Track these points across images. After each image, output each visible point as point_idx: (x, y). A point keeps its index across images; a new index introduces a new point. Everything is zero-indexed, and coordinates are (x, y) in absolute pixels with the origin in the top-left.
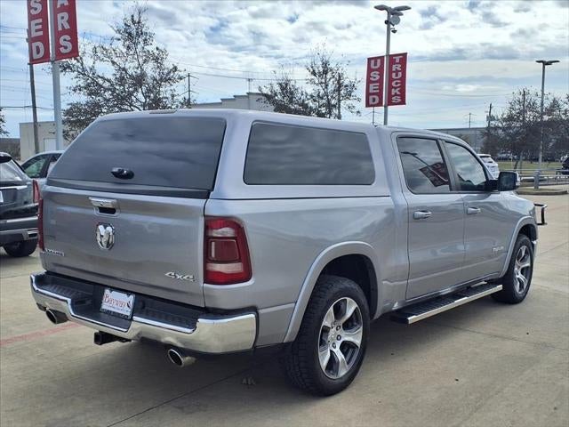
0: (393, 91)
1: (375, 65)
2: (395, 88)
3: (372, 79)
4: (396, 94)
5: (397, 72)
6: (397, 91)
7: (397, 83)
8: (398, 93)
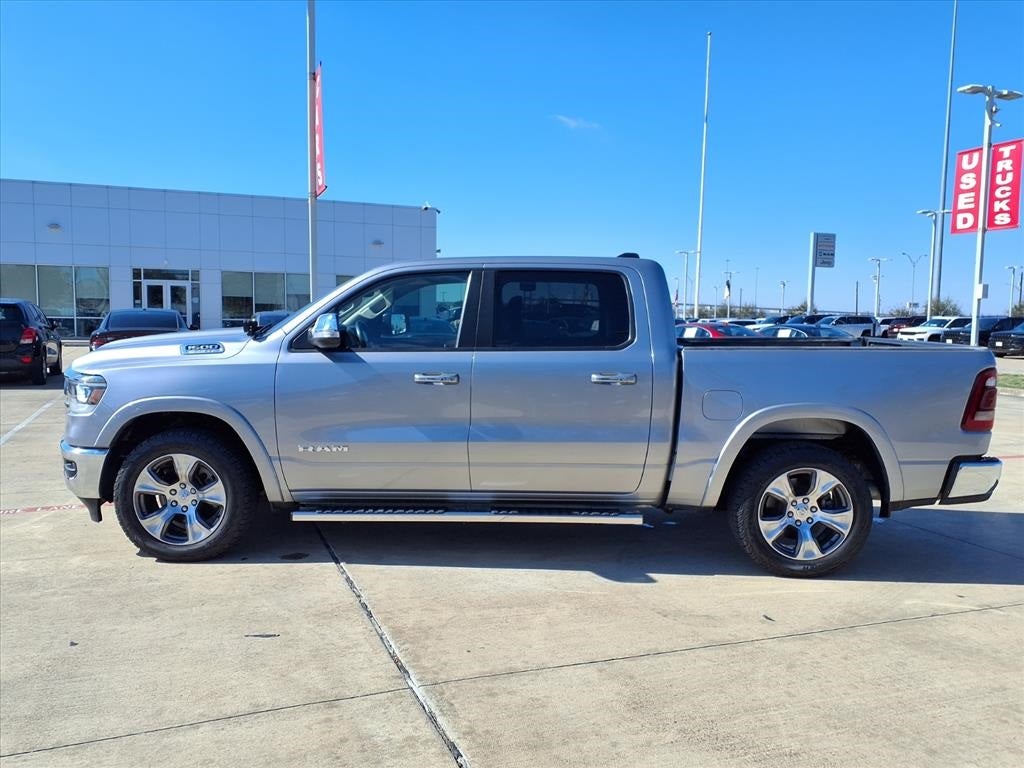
0: (998, 206)
1: (970, 162)
2: (1001, 200)
3: (963, 187)
4: (1001, 211)
5: (1004, 173)
6: (1003, 205)
7: (1003, 192)
8: (1006, 208)
